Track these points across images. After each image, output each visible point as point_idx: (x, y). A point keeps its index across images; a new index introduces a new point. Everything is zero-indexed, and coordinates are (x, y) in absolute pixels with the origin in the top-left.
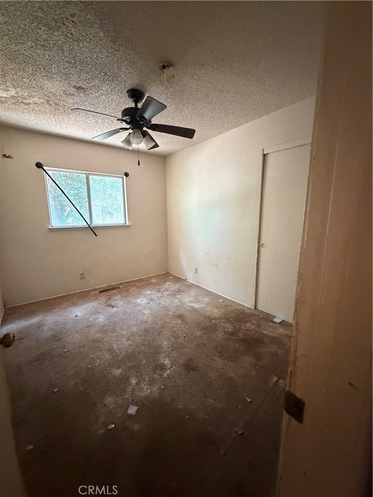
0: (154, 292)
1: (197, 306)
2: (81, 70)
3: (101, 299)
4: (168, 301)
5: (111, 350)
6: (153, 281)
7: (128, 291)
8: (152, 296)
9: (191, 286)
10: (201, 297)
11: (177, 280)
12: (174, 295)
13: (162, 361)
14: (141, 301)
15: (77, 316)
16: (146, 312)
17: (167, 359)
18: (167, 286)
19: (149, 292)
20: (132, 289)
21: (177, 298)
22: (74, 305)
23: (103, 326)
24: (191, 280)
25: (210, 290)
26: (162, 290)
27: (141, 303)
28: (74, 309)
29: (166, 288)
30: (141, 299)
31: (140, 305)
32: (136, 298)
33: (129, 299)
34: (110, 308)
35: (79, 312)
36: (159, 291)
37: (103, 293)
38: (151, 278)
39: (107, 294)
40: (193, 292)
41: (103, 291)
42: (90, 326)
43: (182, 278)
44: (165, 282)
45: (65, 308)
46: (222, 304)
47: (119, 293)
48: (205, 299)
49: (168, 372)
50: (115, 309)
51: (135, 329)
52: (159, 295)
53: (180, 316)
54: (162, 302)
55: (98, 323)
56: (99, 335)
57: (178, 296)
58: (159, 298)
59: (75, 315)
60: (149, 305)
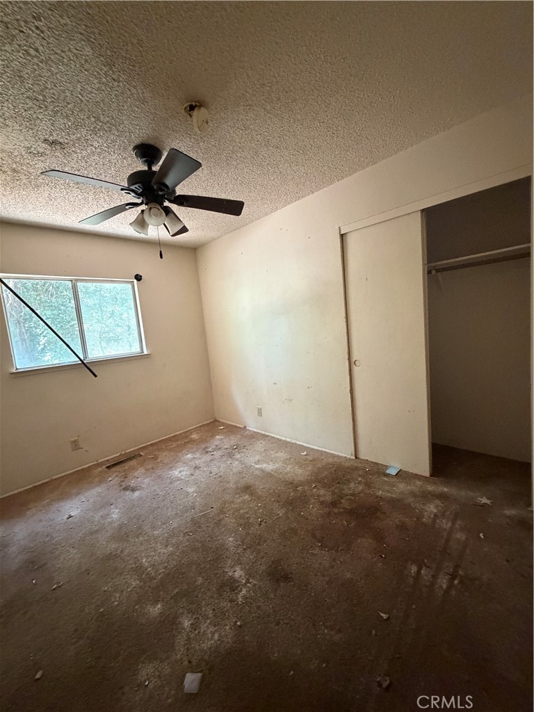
0: (198, 455)
1: (269, 467)
2: (56, 112)
3: (110, 479)
4: (223, 465)
5: (139, 570)
6: (194, 436)
7: (155, 458)
8: (197, 462)
9: (255, 436)
10: (272, 452)
11: (232, 429)
12: (231, 455)
13: (230, 574)
14: (180, 472)
15: (70, 517)
16: (191, 490)
17: (238, 568)
18: (218, 443)
19: (189, 456)
20: (163, 456)
21: (237, 460)
22: (65, 496)
23: (120, 527)
24: (252, 427)
25: (283, 439)
26: (210, 449)
27: (179, 475)
28: (63, 504)
29: (217, 446)
30: (179, 470)
31: (179, 479)
32: (171, 468)
33: (159, 472)
34: (128, 493)
35: (73, 509)
36: (207, 452)
37: (113, 469)
38: (190, 432)
39: (120, 470)
40: (260, 446)
41: (114, 465)
42: (97, 531)
43: (238, 425)
44: (213, 436)
45: (49, 504)
46: (307, 460)
47: (142, 464)
48: (279, 454)
49: (244, 591)
50: (137, 494)
51: (175, 523)
52: (208, 457)
53: (247, 489)
54: (215, 470)
55: (111, 523)
56: (114, 546)
57: (238, 456)
58: (208, 464)
59: (67, 516)
60: (193, 477)
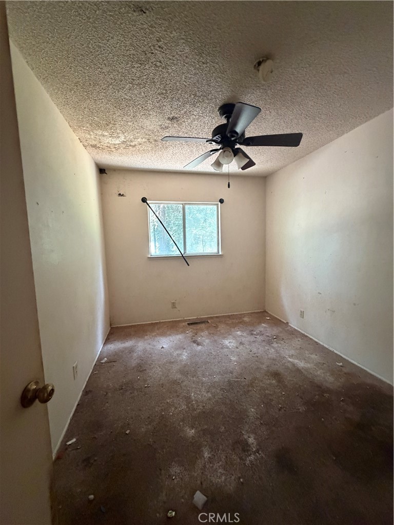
0: (245, 334)
1: (301, 364)
3: (187, 332)
4: (261, 348)
5: (188, 399)
6: (246, 319)
7: (216, 327)
8: (243, 339)
9: (294, 333)
10: (306, 352)
11: (277, 322)
12: (270, 343)
13: (246, 437)
14: (229, 343)
15: (163, 348)
16: (233, 359)
18: (262, 329)
19: (239, 333)
20: (222, 327)
21: (274, 348)
22: (163, 334)
23: (185, 366)
24: (294, 324)
25: (322, 343)
26: (255, 333)
27: (229, 345)
28: (162, 338)
29: (261, 332)
30: (229, 341)
31: (228, 348)
32: (224, 338)
33: (216, 338)
34: (195, 345)
35: (165, 343)
36: (252, 334)
37: (191, 326)
38: (244, 315)
39: (195, 328)
40: (297, 342)
41: (192, 324)
42: (173, 362)
43: (282, 320)
44: (260, 323)
45: (155, 336)
47: (207, 329)
48: (313, 356)
49: (252, 457)
50: (200, 347)
51: (217, 378)
52: (252, 338)
53: (276, 375)
54: (255, 350)
55: (181, 361)
56: (179, 376)
57: (275, 345)
58: (250, 343)
59: (161, 347)
60: (237, 350)
